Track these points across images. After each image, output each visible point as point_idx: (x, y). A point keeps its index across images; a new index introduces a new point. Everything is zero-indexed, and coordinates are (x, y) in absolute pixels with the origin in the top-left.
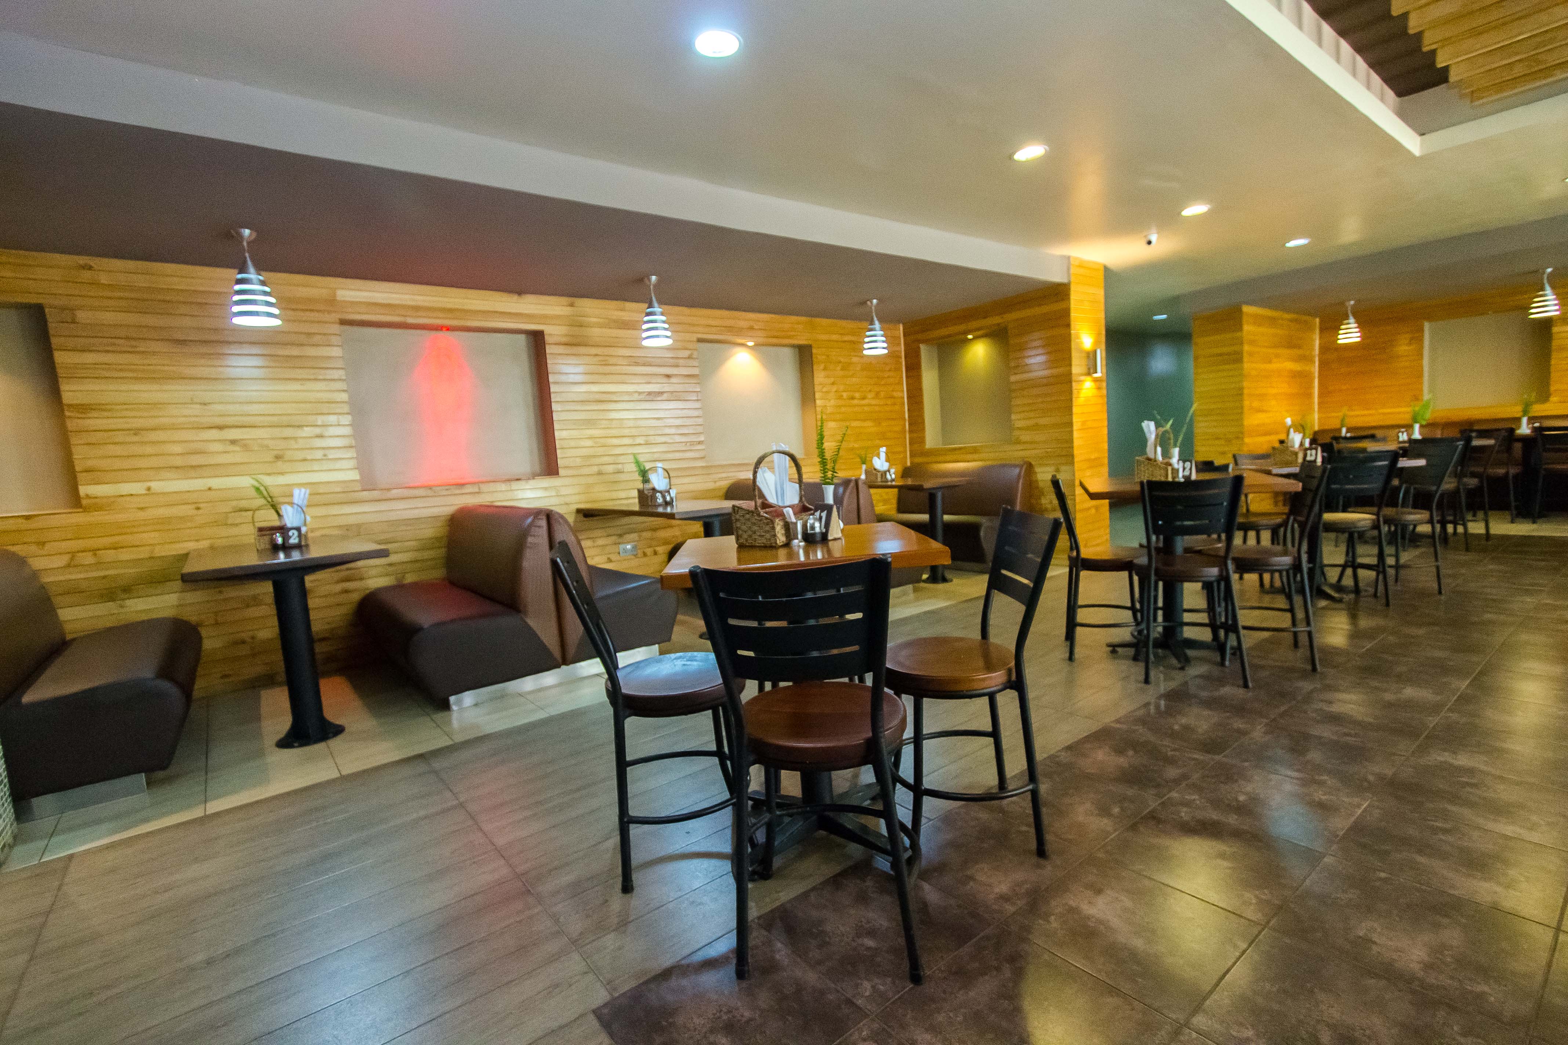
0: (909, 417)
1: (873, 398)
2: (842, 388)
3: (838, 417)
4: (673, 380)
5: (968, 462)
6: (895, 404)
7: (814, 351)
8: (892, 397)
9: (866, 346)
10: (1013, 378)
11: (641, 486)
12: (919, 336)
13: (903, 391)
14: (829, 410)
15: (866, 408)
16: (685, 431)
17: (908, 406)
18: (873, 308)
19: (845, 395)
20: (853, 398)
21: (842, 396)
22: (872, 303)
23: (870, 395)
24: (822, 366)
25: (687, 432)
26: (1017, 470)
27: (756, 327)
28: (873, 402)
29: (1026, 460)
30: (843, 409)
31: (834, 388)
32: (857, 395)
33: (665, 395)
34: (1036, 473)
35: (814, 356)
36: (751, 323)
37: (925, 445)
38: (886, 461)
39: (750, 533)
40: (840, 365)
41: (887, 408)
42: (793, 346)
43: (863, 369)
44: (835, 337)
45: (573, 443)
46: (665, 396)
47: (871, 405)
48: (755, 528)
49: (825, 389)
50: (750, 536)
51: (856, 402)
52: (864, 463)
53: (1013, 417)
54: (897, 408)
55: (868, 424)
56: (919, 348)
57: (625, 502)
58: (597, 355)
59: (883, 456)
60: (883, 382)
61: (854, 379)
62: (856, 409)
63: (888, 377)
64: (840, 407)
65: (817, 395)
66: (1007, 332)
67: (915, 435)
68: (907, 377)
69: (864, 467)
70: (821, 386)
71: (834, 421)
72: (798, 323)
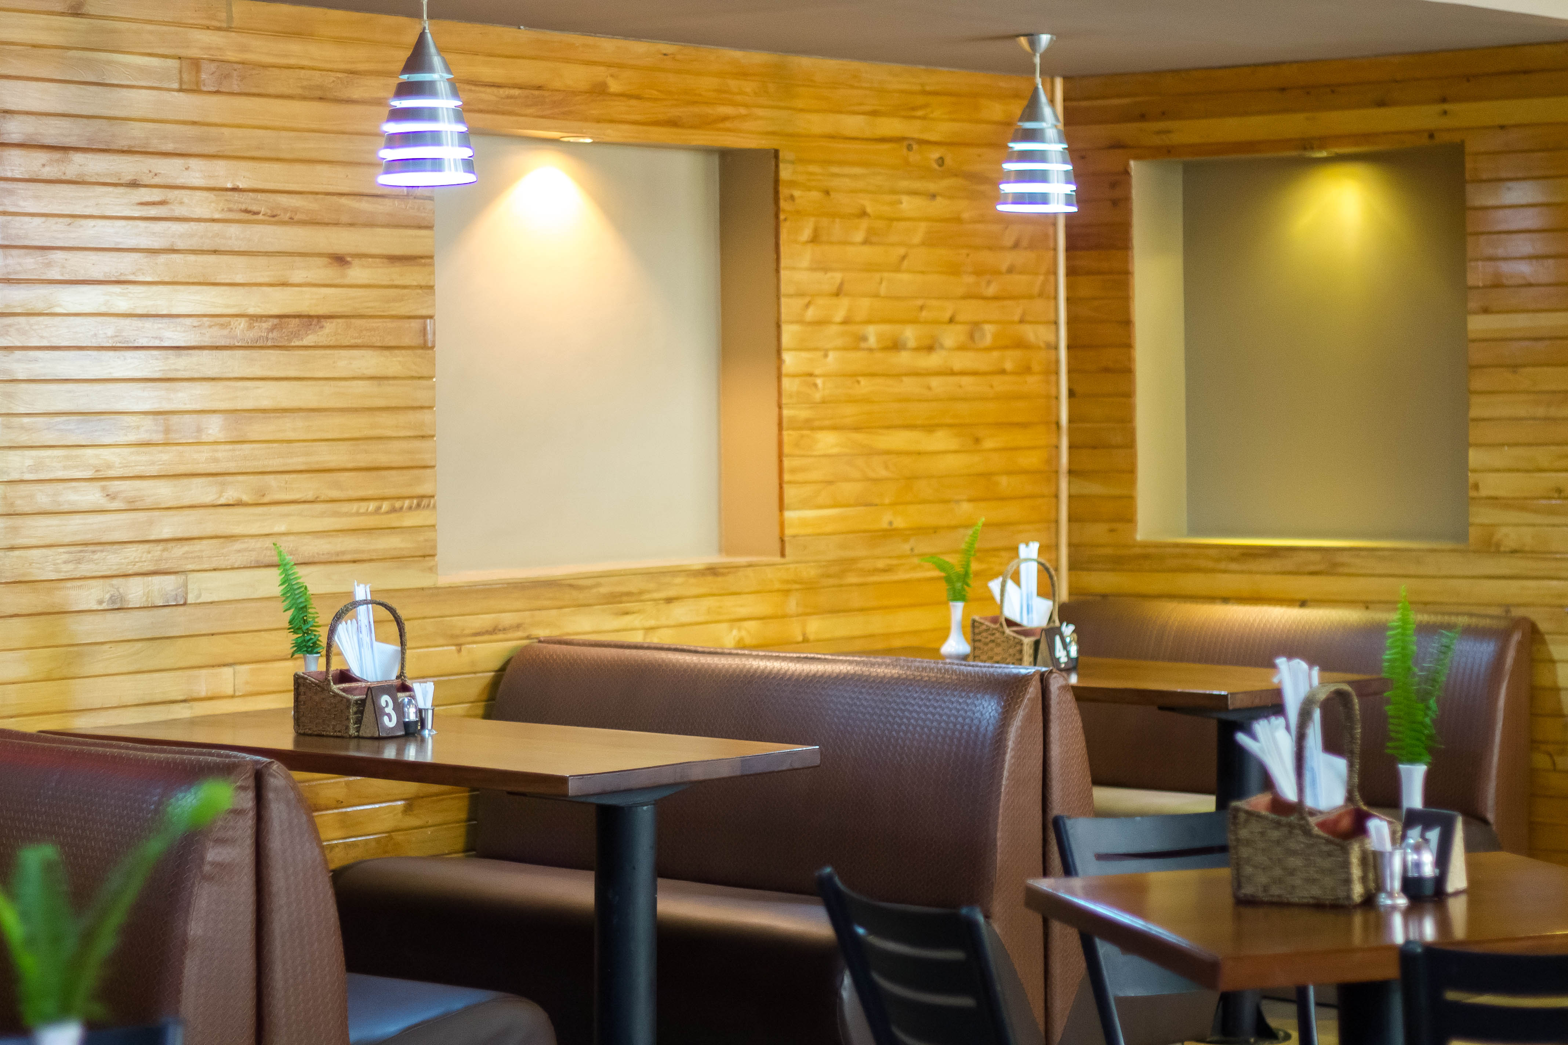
0: (1071, 421)
1: (961, 348)
2: (865, 305)
3: (850, 412)
4: (357, 273)
5: (1303, 604)
6: (1027, 370)
7: (785, 173)
8: (1020, 344)
9: (1008, 188)
10: (1478, 324)
11: (298, 666)
12: (1128, 131)
13: (1056, 323)
14: (823, 388)
15: (935, 382)
16: (379, 455)
17: (1070, 380)
18: (1037, 60)
19: (872, 332)
20: (896, 346)
21: (864, 339)
22: (1033, 44)
23: (951, 337)
24: (806, 234)
25: (383, 459)
26: (1485, 650)
27: (614, 86)
28: (961, 361)
29: (1517, 613)
30: (866, 386)
31: (841, 309)
32: (910, 334)
33: (330, 326)
34: (1553, 661)
35: (784, 191)
36: (600, 73)
37: (1134, 530)
38: (1040, 594)
39: (1278, 872)
40: (864, 224)
41: (1001, 384)
42: (708, 151)
43: (930, 242)
44: (853, 124)
45: (43, 497)
46: (328, 332)
47: (953, 373)
48: (1295, 862)
49: (811, 314)
50: (1279, 881)
51: (904, 359)
52: (958, 596)
53: (1475, 457)
54: (1033, 383)
55: (941, 440)
56: (1126, 173)
57: (183, 712)
58: (134, 184)
59: (1030, 572)
60: (991, 291)
61: (905, 277)
62: (909, 385)
63: (1011, 270)
64: (854, 376)
65: (789, 333)
66: (1460, 165)
67: (1094, 488)
68: (1071, 272)
69: (957, 610)
70: (803, 301)
71: (834, 428)
72: (743, 74)
